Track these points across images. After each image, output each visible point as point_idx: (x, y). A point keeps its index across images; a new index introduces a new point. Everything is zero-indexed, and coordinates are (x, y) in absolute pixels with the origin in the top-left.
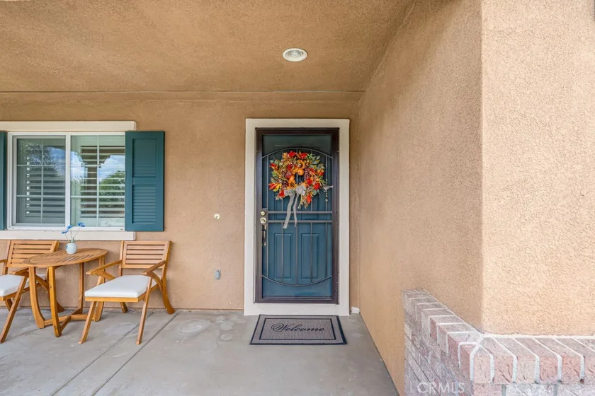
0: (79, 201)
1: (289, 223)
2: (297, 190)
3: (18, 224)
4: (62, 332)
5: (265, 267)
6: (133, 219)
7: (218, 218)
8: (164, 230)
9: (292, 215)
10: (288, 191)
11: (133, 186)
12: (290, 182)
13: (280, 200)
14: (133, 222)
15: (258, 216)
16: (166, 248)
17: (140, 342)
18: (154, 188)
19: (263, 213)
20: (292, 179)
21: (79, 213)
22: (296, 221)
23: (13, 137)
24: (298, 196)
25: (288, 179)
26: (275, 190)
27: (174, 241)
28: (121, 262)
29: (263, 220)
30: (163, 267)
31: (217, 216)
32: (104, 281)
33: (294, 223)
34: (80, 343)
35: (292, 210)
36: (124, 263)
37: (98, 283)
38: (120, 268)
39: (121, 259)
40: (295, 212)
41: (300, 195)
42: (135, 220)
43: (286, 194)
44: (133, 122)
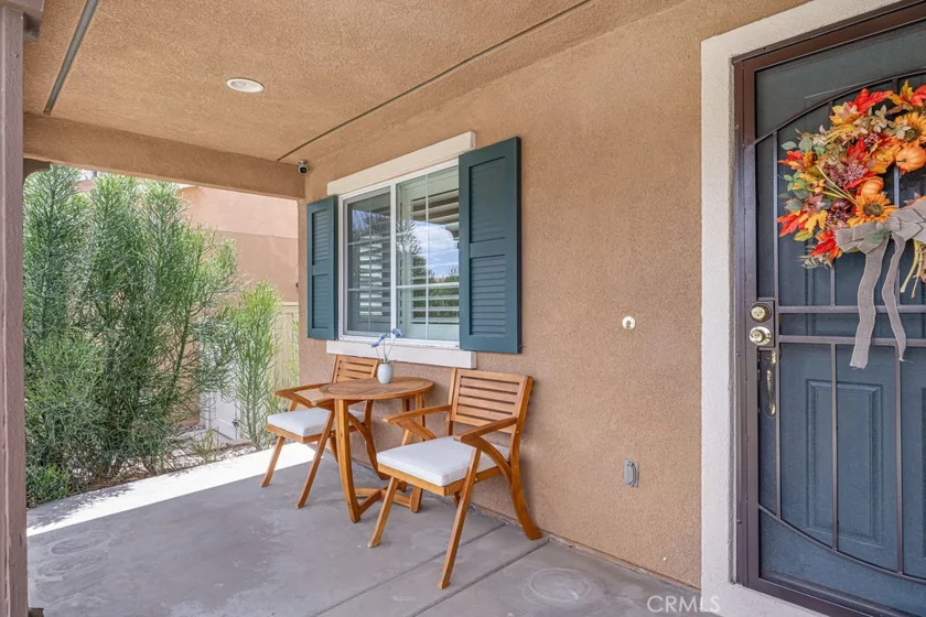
0: (410, 295)
1: (874, 349)
2: (894, 225)
3: (350, 332)
4: (362, 516)
5: (766, 480)
6: (471, 326)
7: (632, 326)
8: (520, 351)
9: (882, 318)
10: (852, 234)
11: (471, 261)
12: (860, 201)
13: (820, 268)
14: (471, 333)
15: (741, 324)
16: (520, 389)
17: (446, 584)
18: (503, 262)
19: (758, 313)
20: (871, 189)
21: (410, 315)
22: (900, 339)
23: (344, 201)
24: (899, 249)
25: (855, 191)
26: (800, 237)
27: (538, 376)
28: (449, 408)
29: (760, 335)
30: (511, 430)
31: (628, 321)
32: (411, 441)
33: (892, 349)
34: (369, 545)
35: (878, 301)
36: (454, 409)
37: (404, 442)
38: (448, 420)
39: (450, 403)
40: (892, 307)
41: (910, 243)
42: (474, 329)
43: (843, 247)
44: (469, 133)
